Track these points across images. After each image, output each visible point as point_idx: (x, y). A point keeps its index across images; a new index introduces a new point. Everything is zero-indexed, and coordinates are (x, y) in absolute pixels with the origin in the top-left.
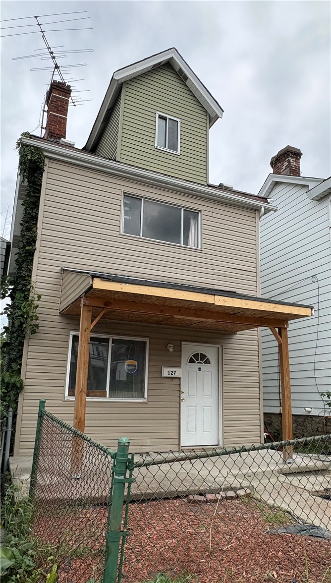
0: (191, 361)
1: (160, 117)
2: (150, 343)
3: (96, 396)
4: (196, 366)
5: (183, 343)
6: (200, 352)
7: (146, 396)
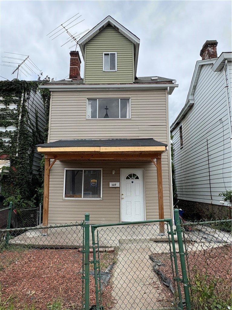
0: (128, 178)
1: (105, 54)
2: (103, 171)
3: (77, 197)
4: (130, 181)
5: (121, 169)
6: (132, 173)
7: (101, 197)
